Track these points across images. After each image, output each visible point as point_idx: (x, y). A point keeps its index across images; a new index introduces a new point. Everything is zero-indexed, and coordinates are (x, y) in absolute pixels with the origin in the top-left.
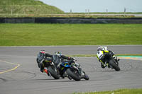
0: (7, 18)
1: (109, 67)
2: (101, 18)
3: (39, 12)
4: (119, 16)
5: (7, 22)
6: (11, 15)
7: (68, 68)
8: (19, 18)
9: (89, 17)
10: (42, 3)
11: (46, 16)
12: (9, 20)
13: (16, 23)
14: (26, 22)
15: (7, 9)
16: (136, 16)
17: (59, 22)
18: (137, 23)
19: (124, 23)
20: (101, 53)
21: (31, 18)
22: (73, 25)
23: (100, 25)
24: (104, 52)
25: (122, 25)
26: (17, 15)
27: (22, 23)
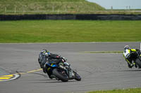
0: (48, 15)
1: (136, 67)
3: (80, 8)
5: (48, 19)
6: (52, 12)
7: (54, 68)
8: (60, 15)
12: (50, 17)
13: (57, 19)
14: (67, 19)
15: (48, 5)
17: (100, 19)
20: (128, 52)
21: (72, 15)
24: (131, 51)
26: (58, 12)
27: (62, 19)
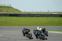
2: (38, 14)
3: (11, 11)
4: (46, 13)
8: (2, 14)
9: (32, 14)
10: (12, 7)
11: (14, 13)
16: (53, 13)
17: (20, 16)
18: (53, 17)
19: (48, 17)
21: (7, 14)
22: (26, 17)
23: (38, 17)
25: (47, 18)
